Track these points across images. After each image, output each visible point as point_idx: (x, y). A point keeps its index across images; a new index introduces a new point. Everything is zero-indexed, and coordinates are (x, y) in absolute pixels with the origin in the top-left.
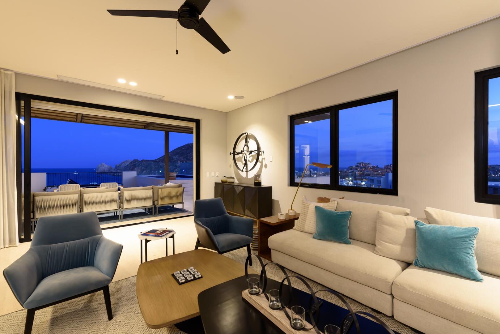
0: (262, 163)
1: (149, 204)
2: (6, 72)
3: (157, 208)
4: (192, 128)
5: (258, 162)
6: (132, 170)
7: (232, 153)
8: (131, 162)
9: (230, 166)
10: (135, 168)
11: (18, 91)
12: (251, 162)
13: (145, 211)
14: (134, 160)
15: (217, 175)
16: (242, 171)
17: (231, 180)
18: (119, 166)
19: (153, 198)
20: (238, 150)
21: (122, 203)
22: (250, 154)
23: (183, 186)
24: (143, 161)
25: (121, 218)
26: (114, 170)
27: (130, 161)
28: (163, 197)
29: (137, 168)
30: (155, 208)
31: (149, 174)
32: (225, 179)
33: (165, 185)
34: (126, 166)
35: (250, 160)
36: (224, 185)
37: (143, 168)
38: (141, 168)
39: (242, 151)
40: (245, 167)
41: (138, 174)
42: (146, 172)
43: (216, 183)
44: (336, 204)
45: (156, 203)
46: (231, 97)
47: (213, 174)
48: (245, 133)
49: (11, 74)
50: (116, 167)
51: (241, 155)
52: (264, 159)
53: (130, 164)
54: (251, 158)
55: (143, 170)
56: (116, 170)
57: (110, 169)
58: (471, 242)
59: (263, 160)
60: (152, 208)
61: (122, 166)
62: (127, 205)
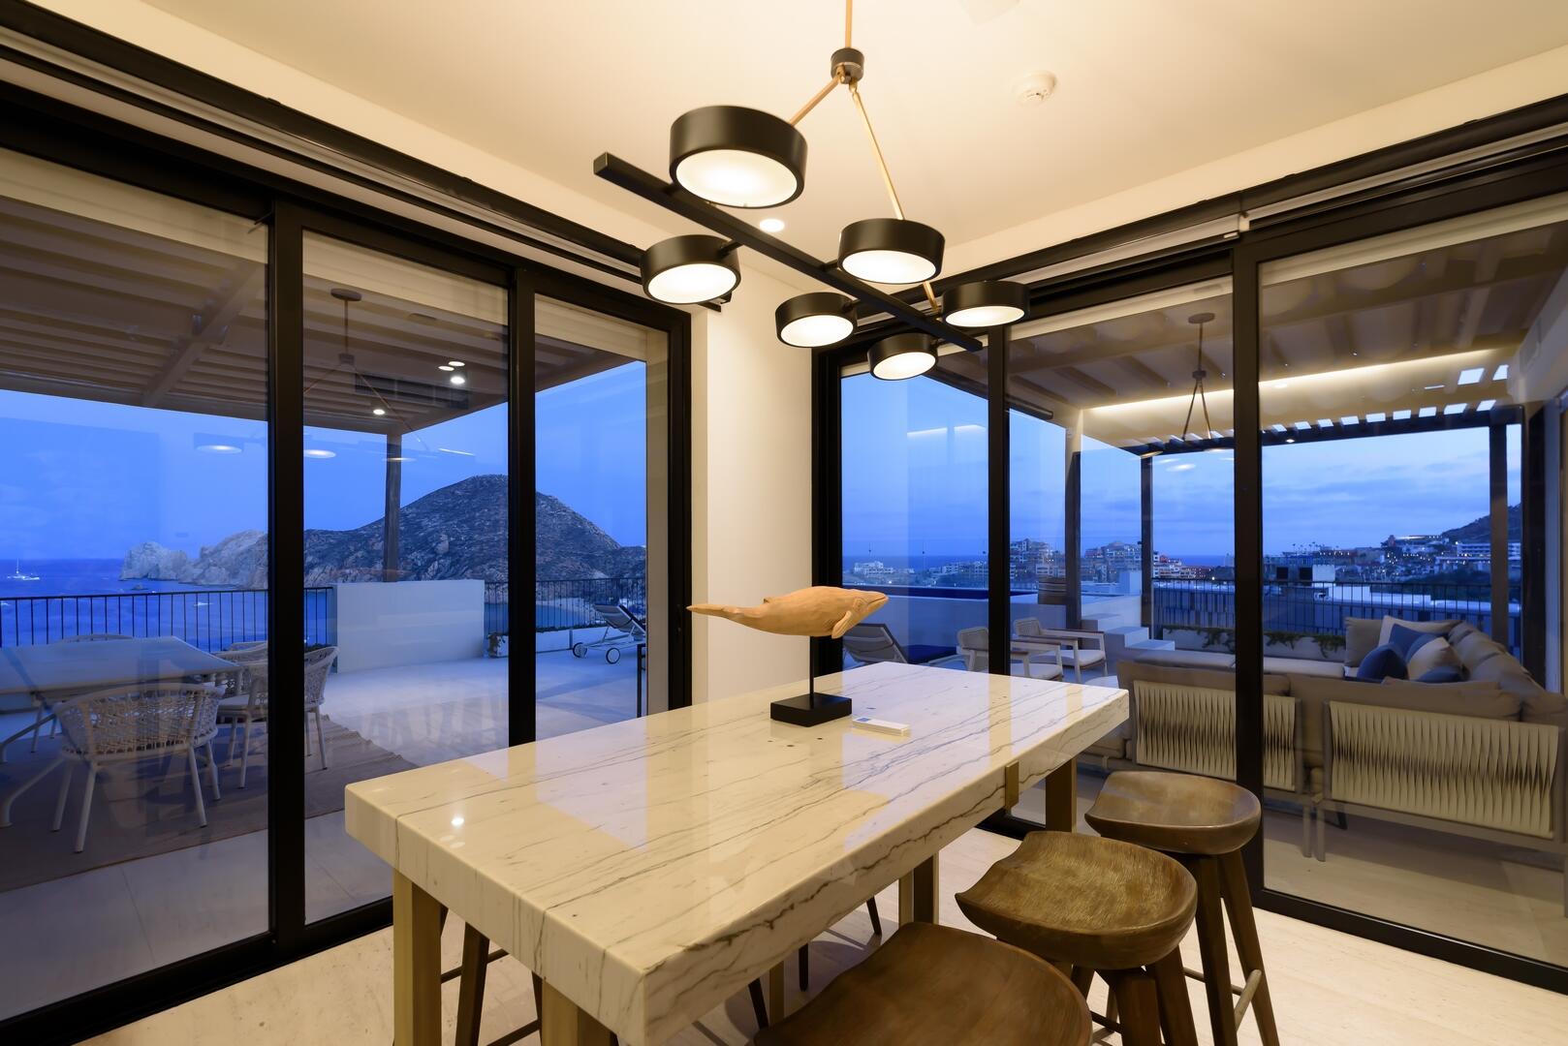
8: (263, 539)
18: (212, 554)
26: (195, 566)
34: (242, 554)
50: (203, 556)
56: (202, 566)
57: (179, 564)
61: (225, 553)
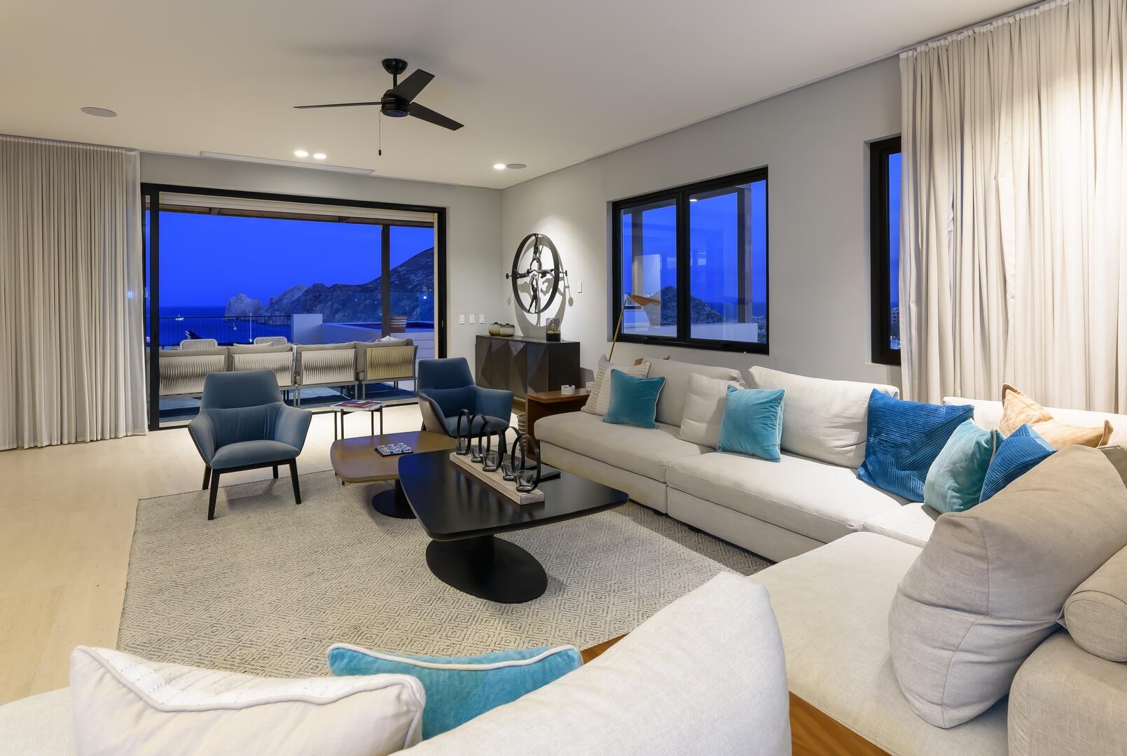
0: (564, 295)
1: (348, 377)
2: (128, 153)
3: (364, 387)
4: (431, 225)
5: (557, 294)
6: (310, 311)
7: (510, 274)
8: (307, 291)
9: (509, 302)
10: (316, 306)
11: (143, 181)
12: (545, 293)
13: (342, 393)
14: (314, 286)
15: (482, 319)
16: (529, 311)
17: (508, 331)
18: (277, 302)
19: (357, 365)
20: (522, 269)
21: (300, 375)
22: (542, 277)
23: (415, 344)
24: (335, 287)
25: (297, 404)
26: (267, 311)
27: (306, 289)
28: (375, 365)
29: (322, 305)
30: (360, 386)
31: (352, 321)
32: (496, 329)
33: (379, 341)
34: (294, 302)
35: (544, 289)
36: (493, 341)
37: (335, 306)
38: (332, 305)
39: (528, 270)
40: (534, 303)
41: (324, 321)
42: (344, 316)
43: (478, 337)
44: (648, 367)
45: (361, 377)
46: (500, 167)
47: (472, 319)
48: (535, 235)
49: (135, 156)
50: (272, 304)
51: (528, 279)
52: (568, 287)
53: (304, 295)
54: (546, 284)
55: (337, 311)
56: (271, 310)
57: (257, 309)
58: (773, 410)
59: (567, 290)
60: (354, 386)
61: (284, 301)
62: (307, 379)
